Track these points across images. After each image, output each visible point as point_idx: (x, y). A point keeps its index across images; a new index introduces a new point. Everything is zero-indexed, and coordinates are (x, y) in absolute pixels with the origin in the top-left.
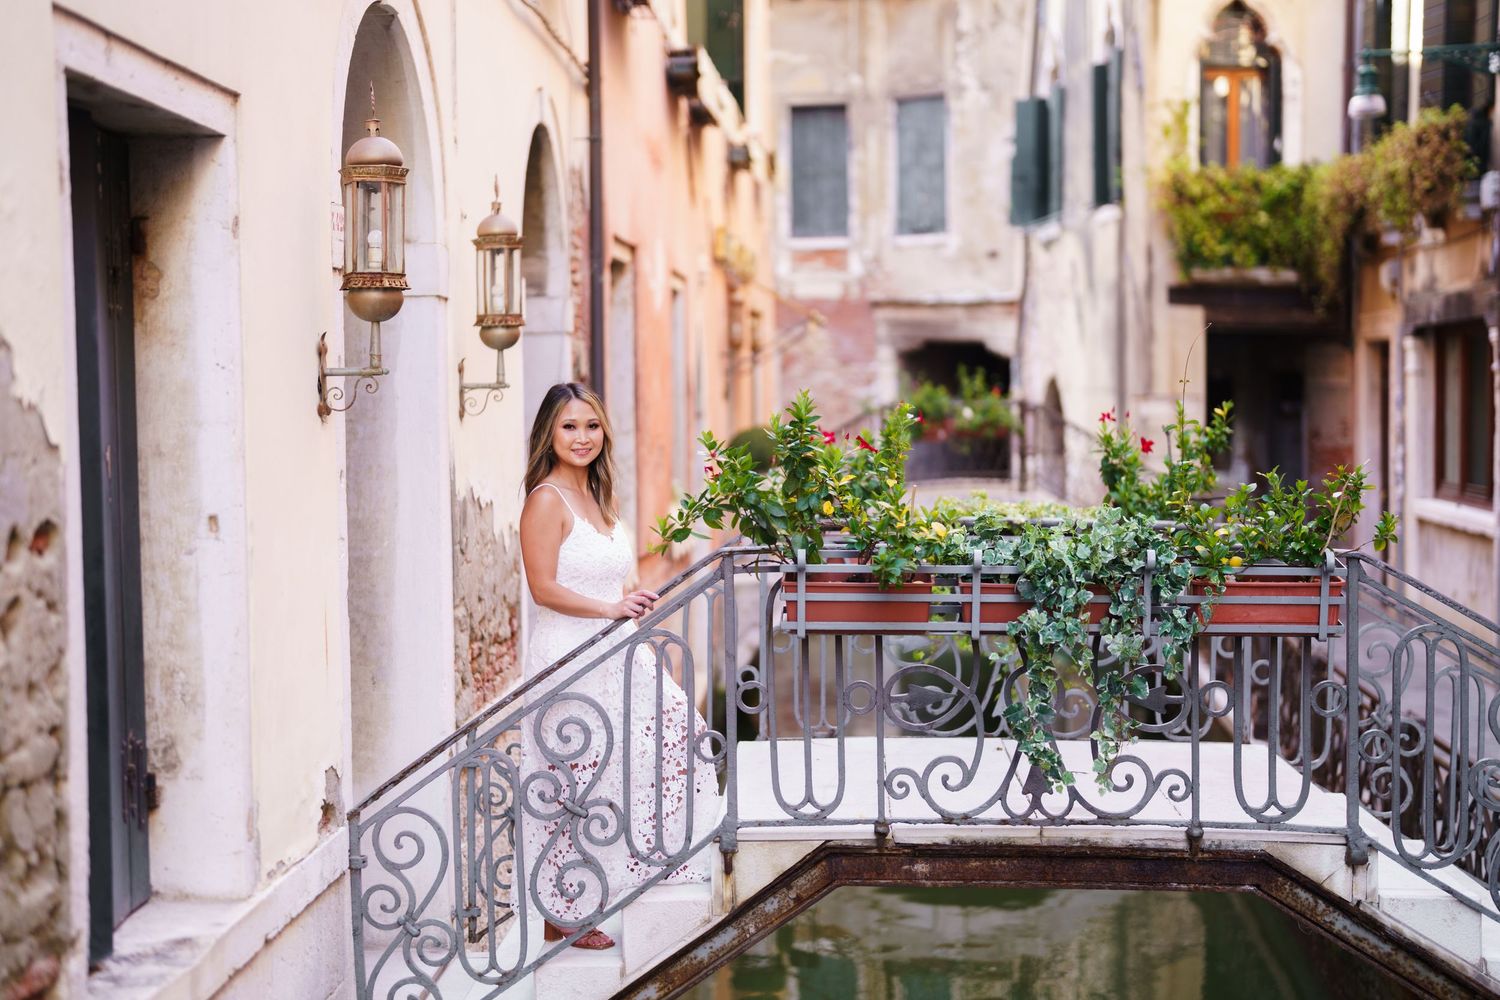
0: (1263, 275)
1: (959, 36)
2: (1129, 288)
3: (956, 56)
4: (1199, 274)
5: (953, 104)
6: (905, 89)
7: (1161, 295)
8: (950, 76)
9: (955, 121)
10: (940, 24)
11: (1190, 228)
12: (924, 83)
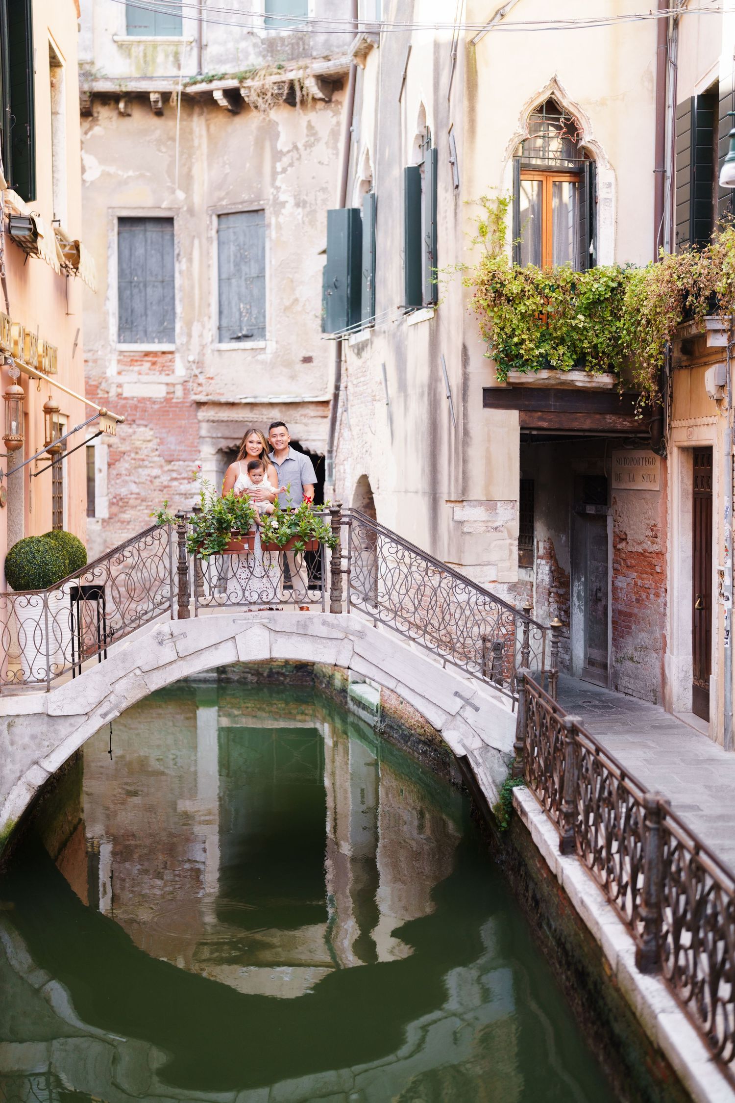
0: (578, 378)
1: (277, 155)
2: (443, 391)
3: (274, 174)
4: (515, 376)
5: (270, 217)
6: (226, 205)
7: (476, 397)
8: (269, 192)
9: (273, 233)
10: (259, 144)
11: (508, 330)
12: (244, 199)
